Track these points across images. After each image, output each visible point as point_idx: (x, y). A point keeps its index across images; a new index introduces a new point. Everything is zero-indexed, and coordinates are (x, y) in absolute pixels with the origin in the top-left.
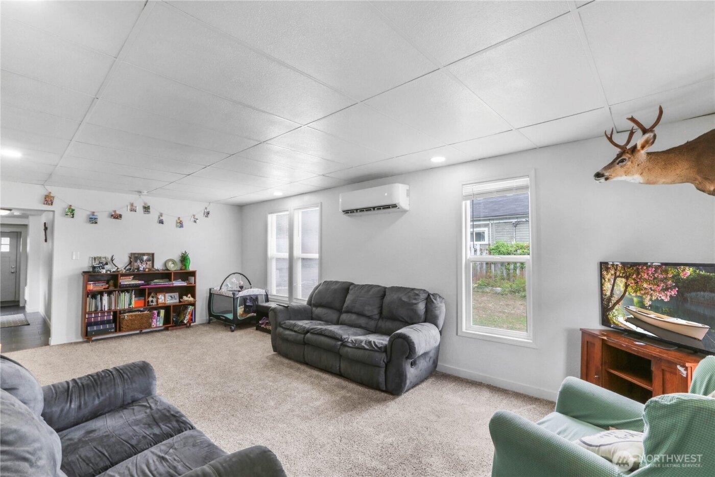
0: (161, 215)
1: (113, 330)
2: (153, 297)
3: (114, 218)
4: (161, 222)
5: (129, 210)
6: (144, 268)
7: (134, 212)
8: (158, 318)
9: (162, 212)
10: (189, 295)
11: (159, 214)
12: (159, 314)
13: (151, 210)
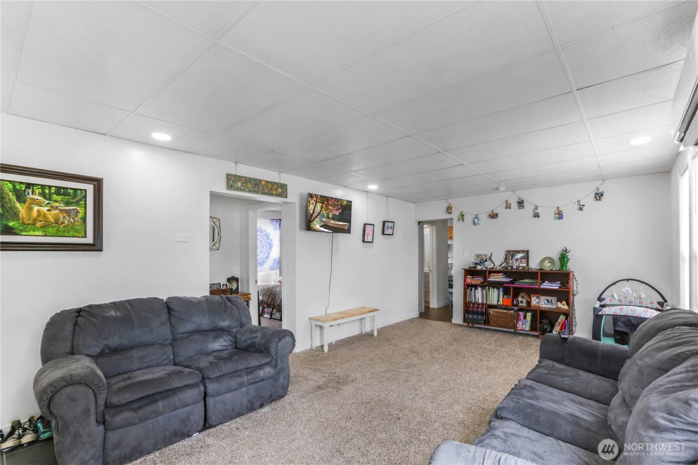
0: (536, 208)
1: (482, 322)
2: (522, 297)
3: (492, 218)
4: (537, 215)
5: (504, 208)
6: (517, 266)
7: (509, 209)
8: (524, 321)
9: (536, 204)
10: (564, 302)
11: (534, 207)
12: (525, 317)
13: (525, 204)
